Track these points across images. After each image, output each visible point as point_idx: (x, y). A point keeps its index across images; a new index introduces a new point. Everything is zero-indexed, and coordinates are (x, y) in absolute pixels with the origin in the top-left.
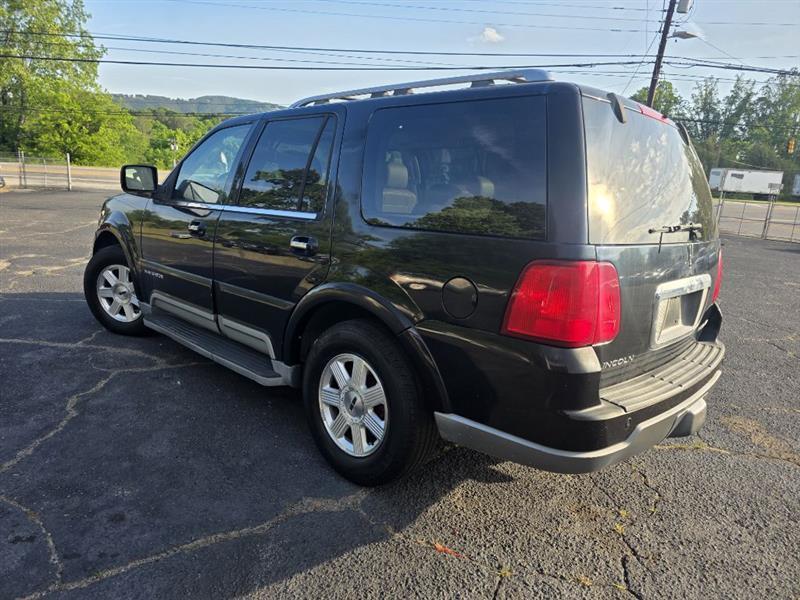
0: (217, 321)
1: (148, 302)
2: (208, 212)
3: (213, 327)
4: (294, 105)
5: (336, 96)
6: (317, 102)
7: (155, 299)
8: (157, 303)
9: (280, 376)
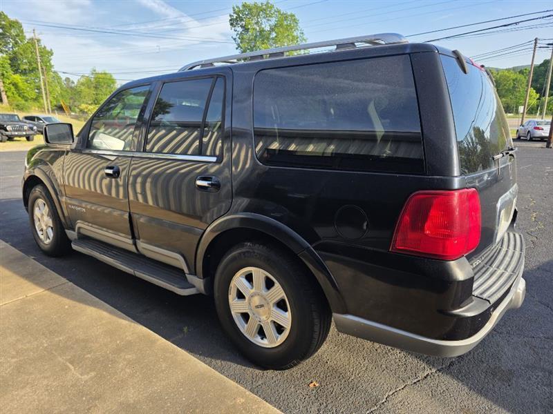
0: (135, 244)
1: (74, 231)
2: (115, 157)
3: (133, 249)
4: (183, 69)
5: (218, 60)
6: (203, 65)
7: (79, 228)
8: (82, 231)
9: (194, 287)
